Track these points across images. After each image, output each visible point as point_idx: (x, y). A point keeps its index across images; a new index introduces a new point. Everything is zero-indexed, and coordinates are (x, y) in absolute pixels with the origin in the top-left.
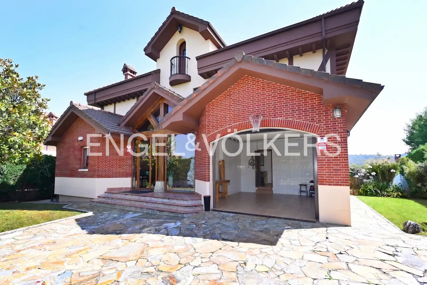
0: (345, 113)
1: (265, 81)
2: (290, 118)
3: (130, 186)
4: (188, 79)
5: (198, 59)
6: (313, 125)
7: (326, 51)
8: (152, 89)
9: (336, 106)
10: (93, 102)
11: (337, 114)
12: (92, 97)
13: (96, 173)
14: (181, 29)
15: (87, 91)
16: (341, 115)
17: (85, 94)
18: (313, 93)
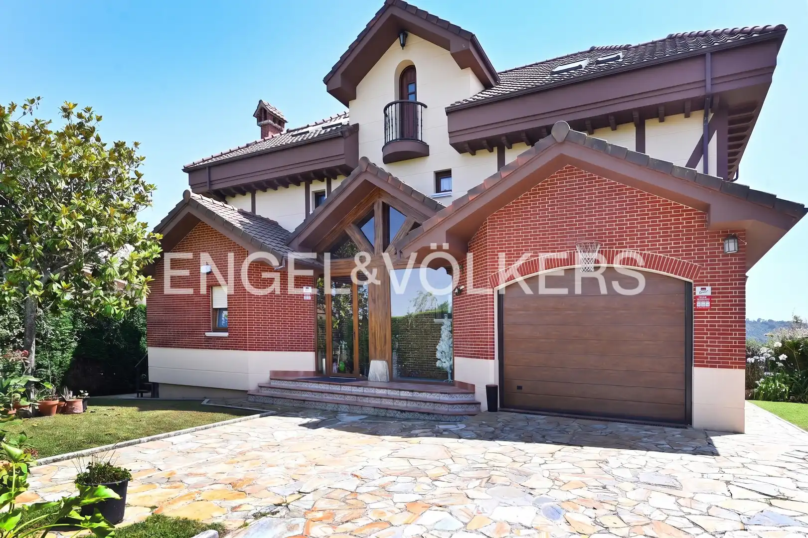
0: (744, 247)
1: (605, 179)
2: (648, 250)
3: (311, 368)
4: (423, 152)
5: (451, 111)
6: (688, 264)
7: (711, 116)
8: (360, 174)
9: (729, 235)
10: (206, 189)
11: (731, 246)
12: (203, 177)
13: (248, 341)
14: (406, 36)
15: (188, 163)
16: (737, 249)
17: (186, 170)
18: (691, 208)
